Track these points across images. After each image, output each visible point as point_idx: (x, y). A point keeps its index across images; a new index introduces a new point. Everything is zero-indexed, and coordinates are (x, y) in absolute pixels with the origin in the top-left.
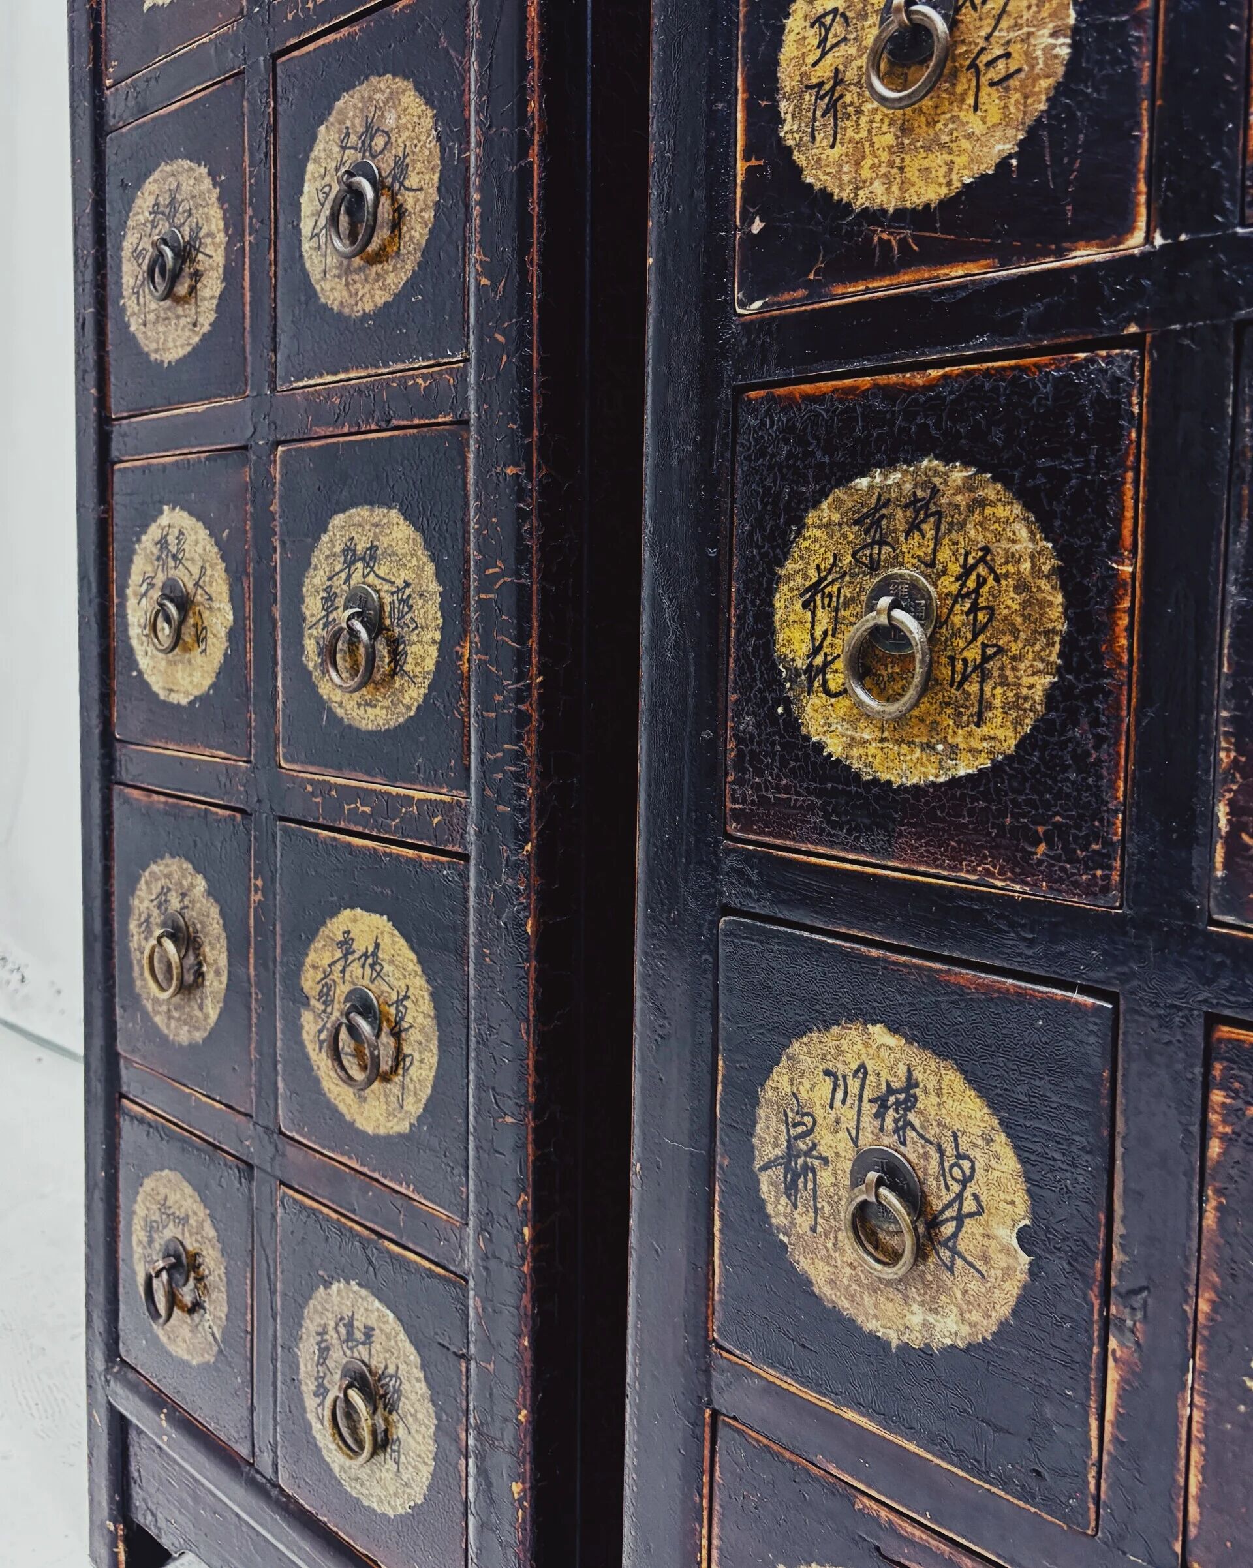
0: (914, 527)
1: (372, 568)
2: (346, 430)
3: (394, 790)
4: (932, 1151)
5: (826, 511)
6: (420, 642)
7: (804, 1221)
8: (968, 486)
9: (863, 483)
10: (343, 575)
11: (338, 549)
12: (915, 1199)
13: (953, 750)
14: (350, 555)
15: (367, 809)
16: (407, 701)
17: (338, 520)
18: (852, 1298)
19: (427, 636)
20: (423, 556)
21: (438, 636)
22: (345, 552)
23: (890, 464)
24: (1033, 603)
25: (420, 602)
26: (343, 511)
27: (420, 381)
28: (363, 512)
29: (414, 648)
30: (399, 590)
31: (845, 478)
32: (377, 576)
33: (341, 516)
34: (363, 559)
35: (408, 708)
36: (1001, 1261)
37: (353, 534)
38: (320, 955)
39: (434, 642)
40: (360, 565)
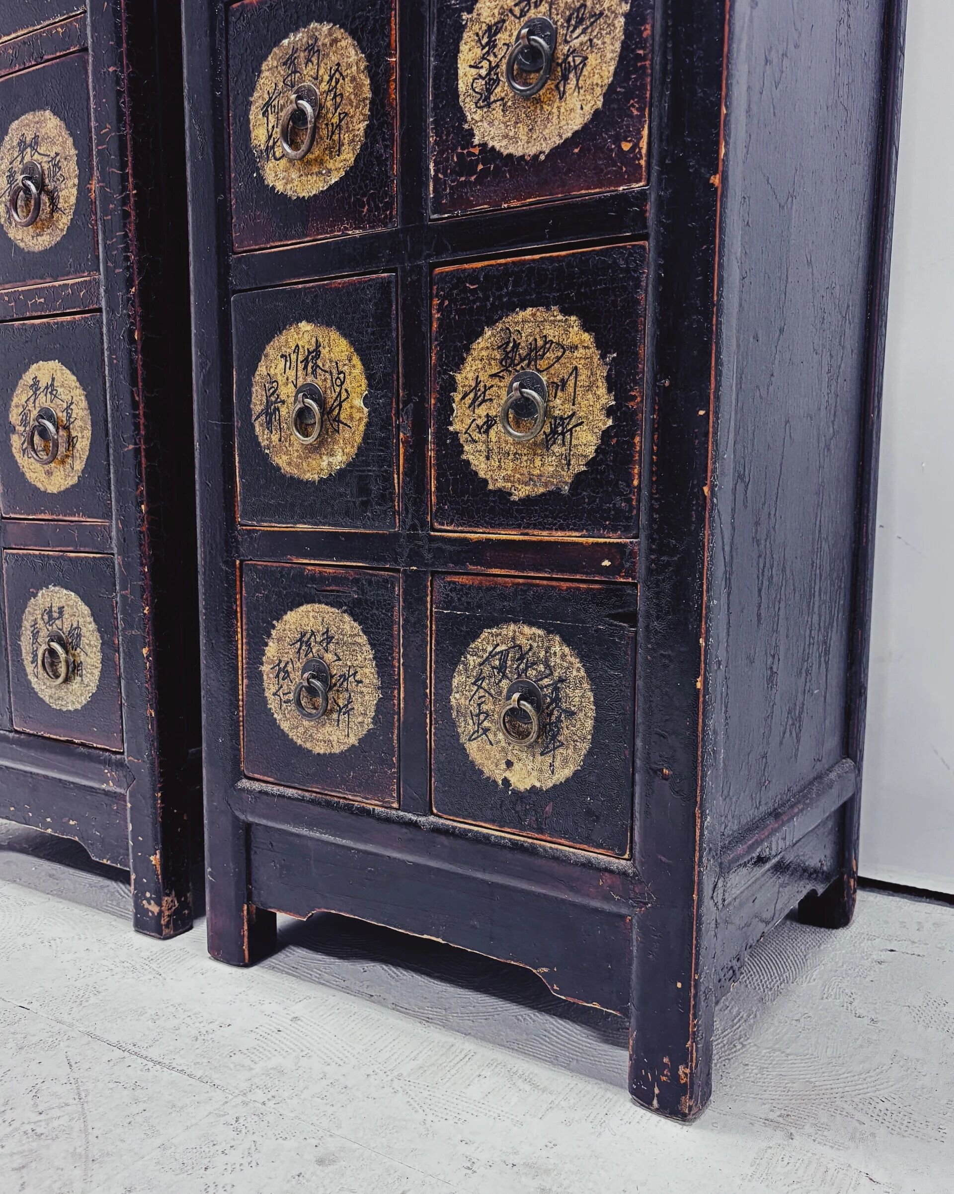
0: (309, 60)
1: (36, 150)
2: (17, 69)
3: (57, 284)
4: (328, 376)
5: (271, 61)
6: (66, 188)
7: (275, 438)
8: (330, 33)
9: (285, 42)
10: (19, 159)
11: (15, 144)
12: (321, 402)
13: (329, 171)
14: (23, 145)
15: (42, 300)
16: (61, 226)
17: (15, 125)
18: (298, 466)
19: (70, 183)
20: (65, 134)
21: (76, 181)
22: (19, 144)
23: (296, 30)
24: (358, 87)
25: (65, 163)
26: (17, 119)
27: (59, 29)
28: (29, 116)
29: (63, 193)
30: (53, 158)
31: (277, 43)
32: (39, 154)
33: (16, 122)
34: (30, 146)
35: (62, 230)
36: (357, 416)
37: (24, 131)
38: (20, 396)
39: (74, 185)
40: (29, 150)
